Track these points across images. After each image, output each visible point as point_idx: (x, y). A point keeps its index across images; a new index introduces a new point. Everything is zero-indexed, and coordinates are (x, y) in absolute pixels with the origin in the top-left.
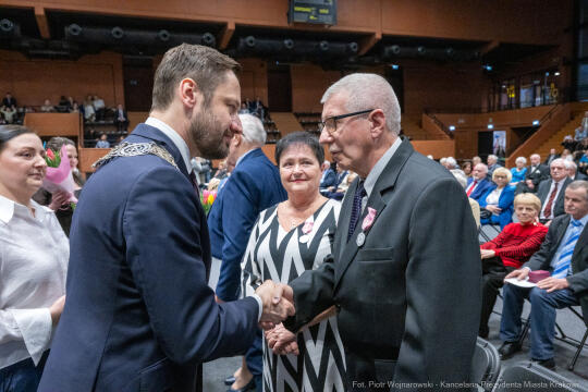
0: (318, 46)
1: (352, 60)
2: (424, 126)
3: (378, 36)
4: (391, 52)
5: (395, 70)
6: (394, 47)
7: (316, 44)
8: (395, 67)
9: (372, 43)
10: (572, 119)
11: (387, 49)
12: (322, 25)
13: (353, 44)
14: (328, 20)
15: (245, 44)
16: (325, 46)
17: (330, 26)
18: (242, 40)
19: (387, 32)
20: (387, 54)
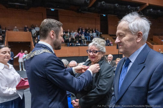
0: (126, 7)
2: (153, 40)
3: (148, 5)
4: (150, 12)
6: (151, 10)
9: (144, 7)
11: (148, 10)
13: (138, 7)
15: (101, 4)
18: (99, 3)
19: (151, 3)
20: (148, 12)
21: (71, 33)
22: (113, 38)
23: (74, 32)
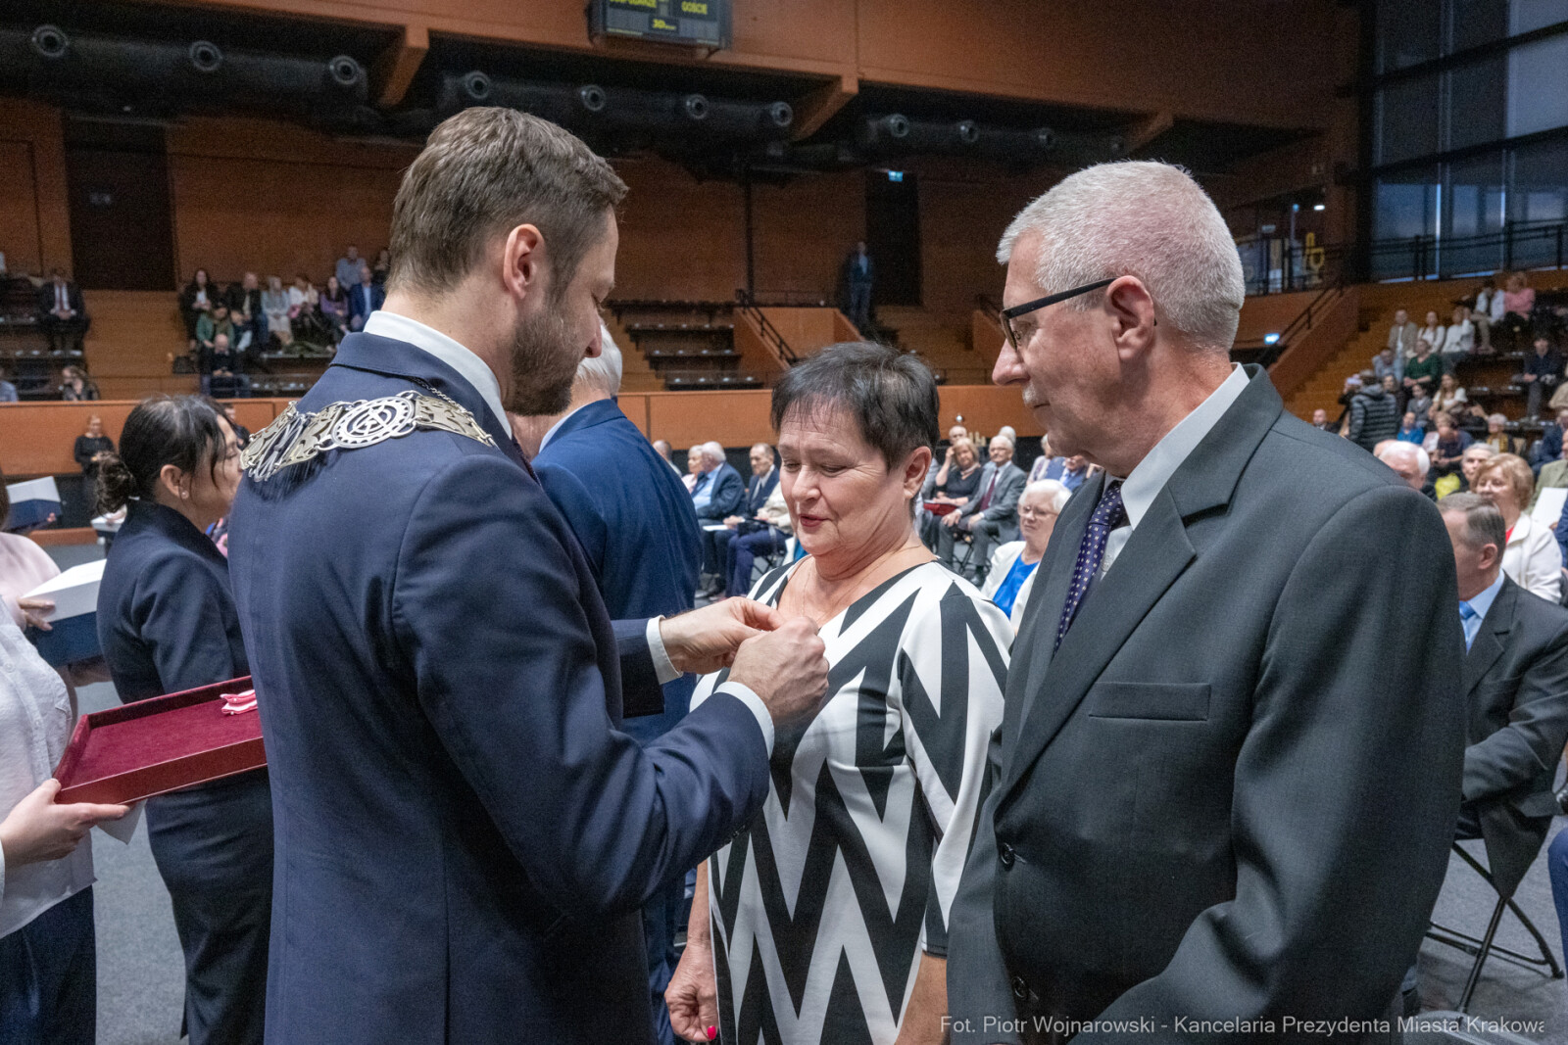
0: (679, 109)
1: (775, 151)
2: (977, 343)
3: (850, 86)
4: (885, 132)
5: (895, 183)
6: (894, 120)
7: (670, 102)
8: (894, 175)
9: (831, 106)
10: (1364, 328)
11: (873, 124)
12: (690, 47)
13: (778, 108)
14: (706, 34)
15: (461, 93)
16: (699, 107)
17: (712, 51)
18: (448, 82)
19: (873, 75)
20: (873, 137)
21: (265, 296)
22: (629, 330)
23: (286, 285)
